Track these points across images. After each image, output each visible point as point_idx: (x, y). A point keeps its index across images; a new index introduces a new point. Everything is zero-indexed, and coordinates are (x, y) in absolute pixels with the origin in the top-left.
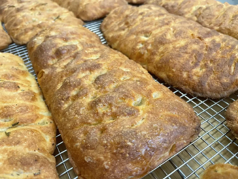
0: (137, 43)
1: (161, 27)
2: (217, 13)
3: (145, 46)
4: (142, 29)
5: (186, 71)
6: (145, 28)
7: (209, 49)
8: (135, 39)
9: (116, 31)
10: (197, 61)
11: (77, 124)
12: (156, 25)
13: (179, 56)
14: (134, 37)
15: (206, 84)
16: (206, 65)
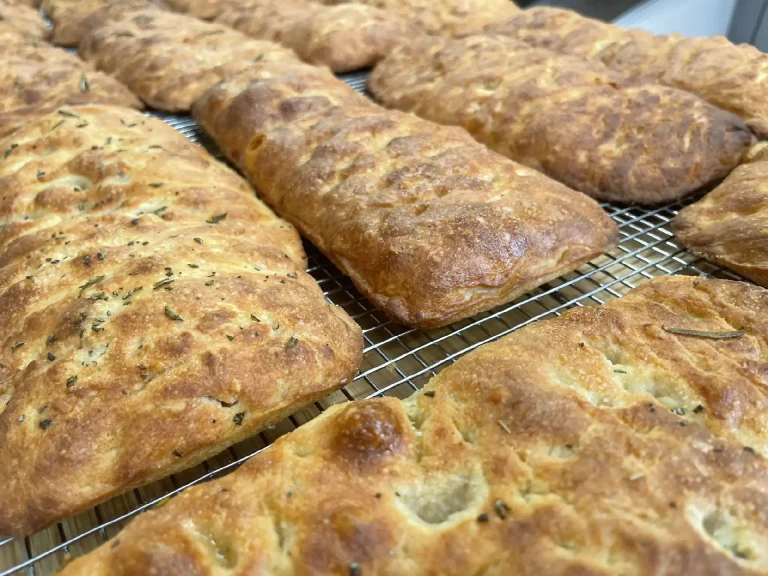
0: (467, 103)
1: (523, 67)
2: (652, 52)
3: (489, 105)
4: (480, 73)
5: (583, 149)
6: (487, 72)
7: (634, 105)
8: (463, 96)
9: (412, 86)
10: (608, 129)
11: (361, 209)
12: (510, 64)
13: (569, 119)
14: (459, 91)
15: (630, 173)
16: (628, 138)
